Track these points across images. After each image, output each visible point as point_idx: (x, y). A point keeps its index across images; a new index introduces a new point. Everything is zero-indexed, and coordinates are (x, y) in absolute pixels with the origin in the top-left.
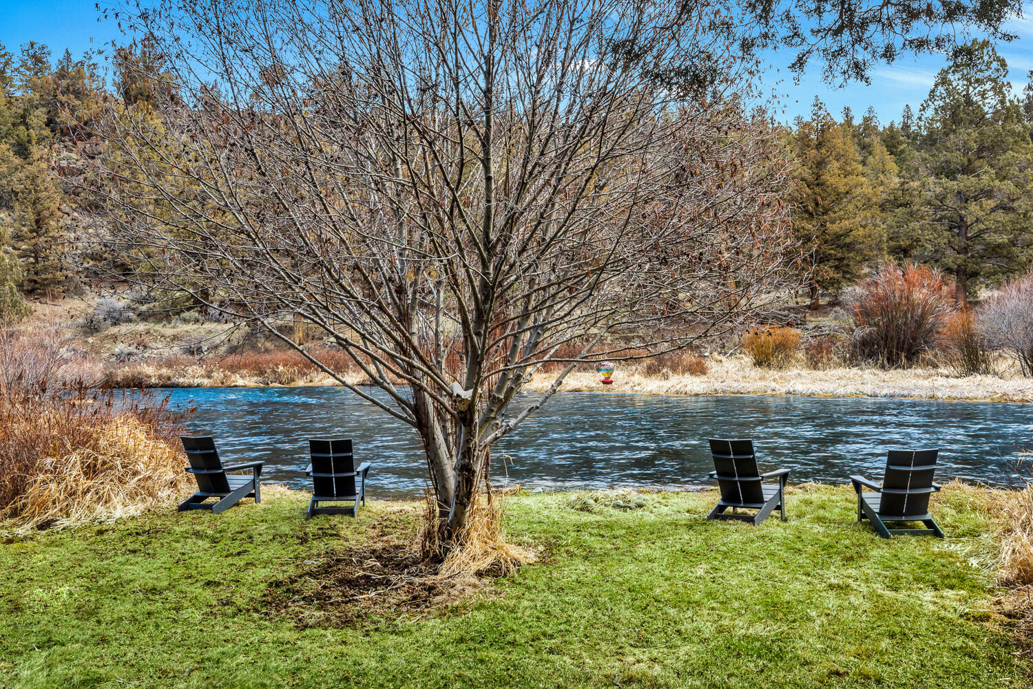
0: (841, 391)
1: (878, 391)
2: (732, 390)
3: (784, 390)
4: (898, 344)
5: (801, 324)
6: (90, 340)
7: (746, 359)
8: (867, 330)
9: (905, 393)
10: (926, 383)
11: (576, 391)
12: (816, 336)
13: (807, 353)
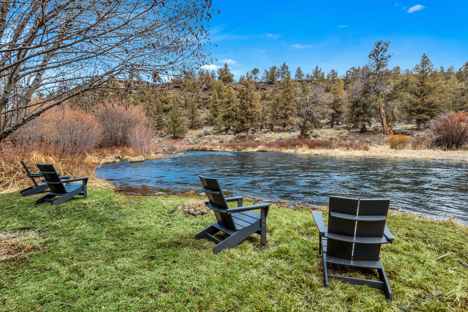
0: (418, 157)
1: (436, 157)
2: (372, 155)
3: (393, 156)
4: (452, 141)
5: (412, 135)
6: (199, 139)
7: (388, 146)
8: (439, 136)
9: (449, 158)
10: (462, 155)
11: (316, 154)
12: (417, 139)
13: (412, 144)
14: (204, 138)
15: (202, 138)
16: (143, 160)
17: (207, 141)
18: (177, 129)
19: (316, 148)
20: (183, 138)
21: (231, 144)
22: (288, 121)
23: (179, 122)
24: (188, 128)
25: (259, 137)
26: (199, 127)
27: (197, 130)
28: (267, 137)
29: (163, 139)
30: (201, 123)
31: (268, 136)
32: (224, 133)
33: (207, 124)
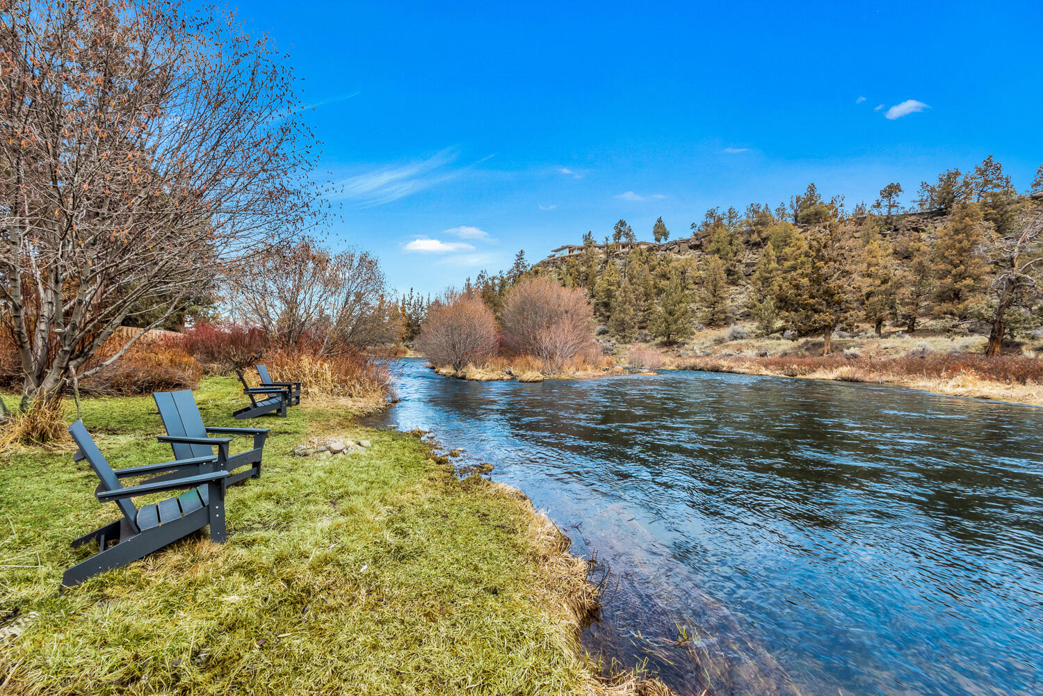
6: (716, 347)
14: (727, 346)
15: (722, 345)
16: (540, 379)
17: (731, 353)
18: (674, 327)
19: (1028, 380)
20: (684, 344)
21: (781, 362)
22: (961, 306)
23: (678, 314)
24: (701, 325)
25: (861, 345)
26: (727, 322)
27: (721, 329)
28: (883, 346)
29: (648, 345)
30: (733, 314)
31: (888, 345)
32: (778, 335)
33: (747, 316)
